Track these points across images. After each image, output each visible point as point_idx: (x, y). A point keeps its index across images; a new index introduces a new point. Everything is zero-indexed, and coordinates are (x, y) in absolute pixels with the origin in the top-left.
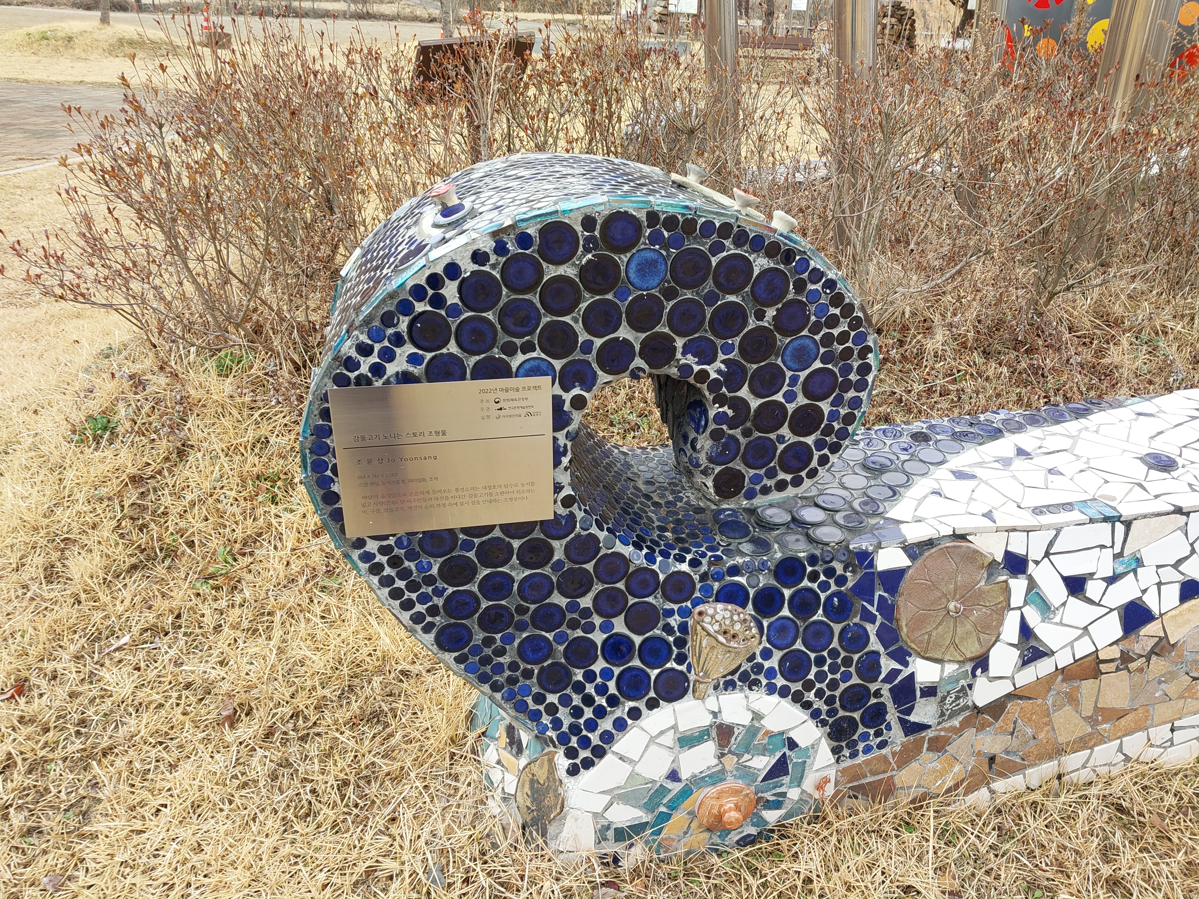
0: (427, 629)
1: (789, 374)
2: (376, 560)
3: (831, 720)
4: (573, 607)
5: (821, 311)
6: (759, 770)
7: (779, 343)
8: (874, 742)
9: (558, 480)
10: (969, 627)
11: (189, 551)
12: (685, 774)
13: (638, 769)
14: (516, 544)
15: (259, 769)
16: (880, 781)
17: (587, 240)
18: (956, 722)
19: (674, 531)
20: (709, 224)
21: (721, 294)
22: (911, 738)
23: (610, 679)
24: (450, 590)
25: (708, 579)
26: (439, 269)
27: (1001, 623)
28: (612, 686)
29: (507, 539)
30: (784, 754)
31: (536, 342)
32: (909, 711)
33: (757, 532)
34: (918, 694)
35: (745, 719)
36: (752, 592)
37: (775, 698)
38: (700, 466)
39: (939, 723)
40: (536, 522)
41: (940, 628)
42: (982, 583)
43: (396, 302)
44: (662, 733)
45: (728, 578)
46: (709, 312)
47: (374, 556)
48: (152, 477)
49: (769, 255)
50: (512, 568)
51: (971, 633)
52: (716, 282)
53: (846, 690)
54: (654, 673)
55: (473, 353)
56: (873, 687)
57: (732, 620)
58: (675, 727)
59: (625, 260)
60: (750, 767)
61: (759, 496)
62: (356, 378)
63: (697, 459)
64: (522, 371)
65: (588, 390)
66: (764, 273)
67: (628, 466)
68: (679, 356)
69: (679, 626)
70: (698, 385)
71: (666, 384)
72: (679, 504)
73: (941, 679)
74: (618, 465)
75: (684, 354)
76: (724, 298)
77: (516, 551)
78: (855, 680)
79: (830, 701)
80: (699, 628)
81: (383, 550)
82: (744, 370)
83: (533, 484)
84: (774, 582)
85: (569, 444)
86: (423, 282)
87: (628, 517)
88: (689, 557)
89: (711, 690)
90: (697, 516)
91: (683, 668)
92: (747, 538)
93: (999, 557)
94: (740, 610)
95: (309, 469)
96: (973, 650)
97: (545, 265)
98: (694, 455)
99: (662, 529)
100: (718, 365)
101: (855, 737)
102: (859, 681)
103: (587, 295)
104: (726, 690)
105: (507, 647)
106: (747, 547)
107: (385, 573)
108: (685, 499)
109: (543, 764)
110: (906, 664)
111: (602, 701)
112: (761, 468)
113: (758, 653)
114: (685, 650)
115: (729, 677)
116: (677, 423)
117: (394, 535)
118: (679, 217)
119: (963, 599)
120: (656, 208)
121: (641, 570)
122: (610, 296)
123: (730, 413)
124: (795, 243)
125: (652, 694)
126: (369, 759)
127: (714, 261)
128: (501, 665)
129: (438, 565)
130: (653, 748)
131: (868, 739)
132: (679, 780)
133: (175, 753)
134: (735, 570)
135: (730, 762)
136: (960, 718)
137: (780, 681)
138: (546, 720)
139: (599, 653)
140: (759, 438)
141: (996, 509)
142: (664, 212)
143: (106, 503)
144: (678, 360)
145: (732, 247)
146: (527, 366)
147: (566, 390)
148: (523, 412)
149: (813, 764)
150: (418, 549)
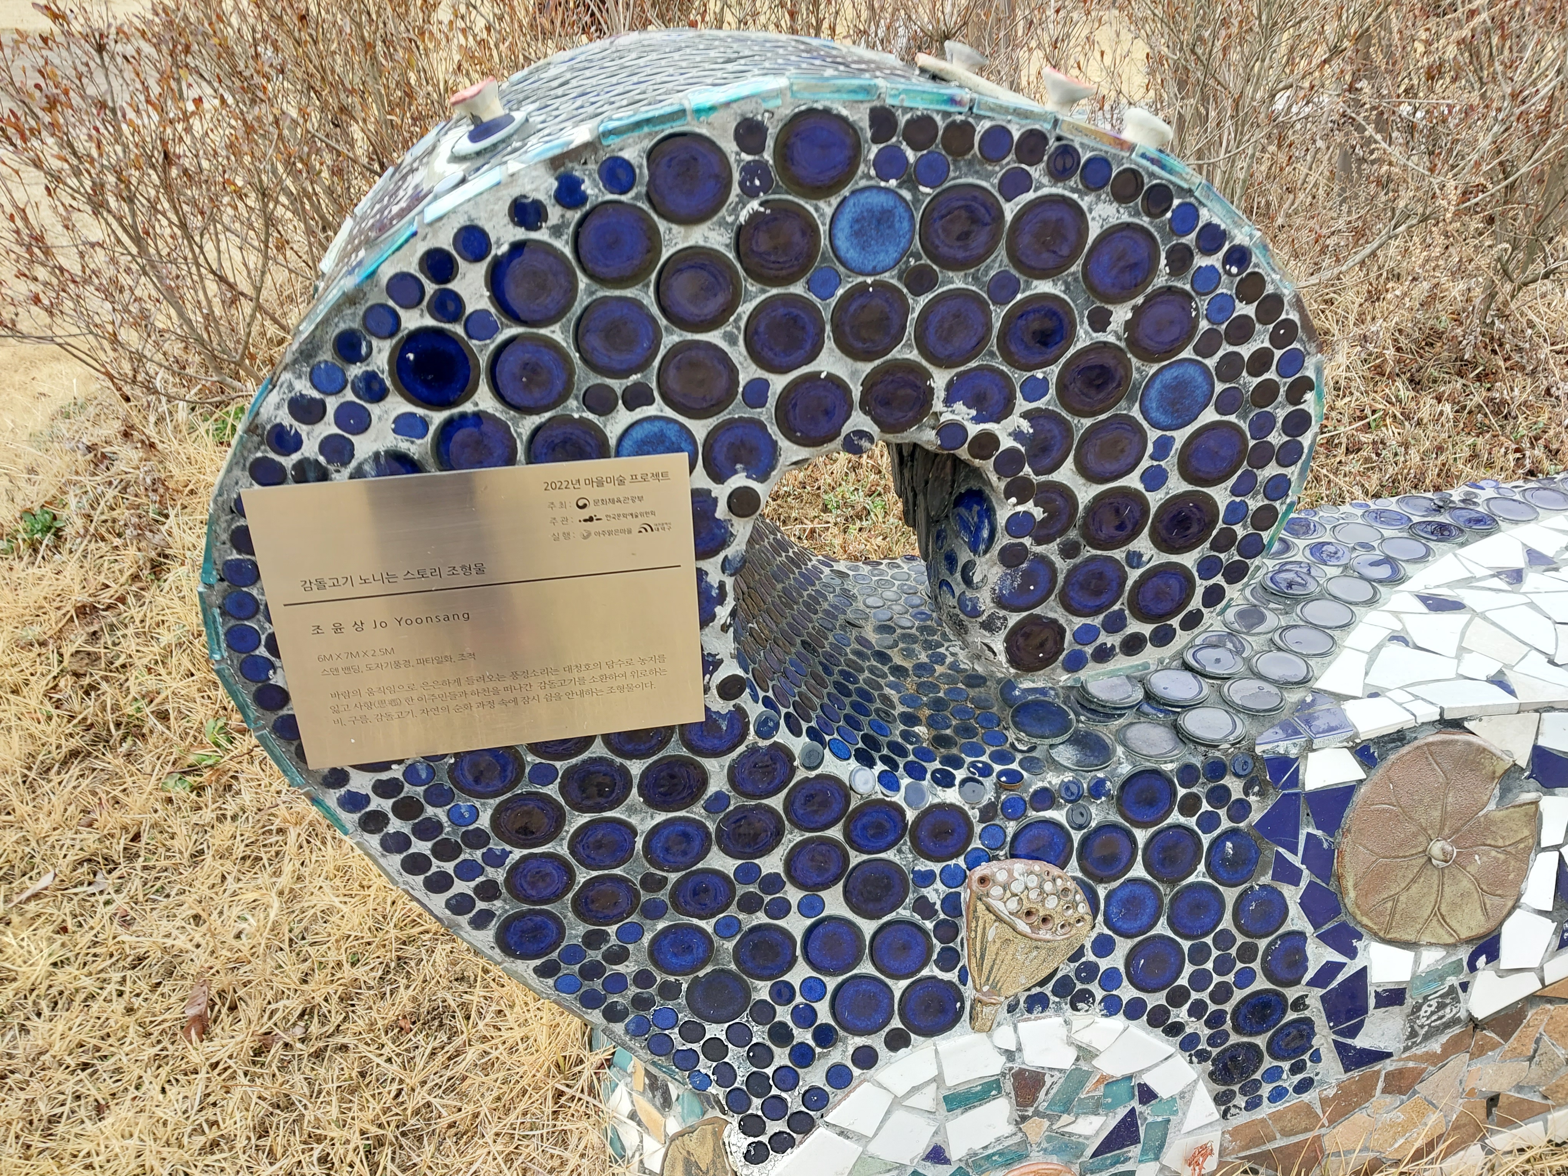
0: (481, 921)
1: (1153, 435)
2: (372, 807)
3: (1215, 1051)
4: (748, 873)
5: (1221, 310)
6: (1087, 1138)
7: (1135, 375)
8: (1289, 1081)
9: (710, 649)
10: (1466, 884)
11: (160, 727)
12: (956, 1152)
13: (873, 1148)
14: (636, 768)
15: (238, 1118)
16: (1299, 1146)
17: (749, 170)
18: (1436, 1046)
19: (931, 723)
20: (999, 134)
21: (1022, 279)
22: (1356, 1074)
23: (820, 998)
24: (517, 854)
25: (995, 815)
26: (445, 240)
27: (1523, 874)
28: (824, 1013)
29: (618, 760)
30: (1133, 1110)
31: (654, 385)
32: (1353, 1032)
33: (1081, 723)
34: (1372, 1001)
35: (1066, 1059)
36: (1077, 836)
37: (1119, 1021)
38: (980, 614)
39: (1407, 1049)
40: (671, 729)
41: (1414, 889)
42: (1492, 806)
43: (361, 310)
44: (915, 1090)
45: (1032, 814)
46: (998, 315)
47: (367, 800)
48: (108, 607)
49: (1121, 197)
50: (632, 810)
51: (1469, 894)
52: (1014, 257)
53: (1243, 1001)
54: (899, 987)
55: (525, 410)
56: (1292, 994)
57: (1042, 891)
58: (939, 1080)
59: (829, 211)
60: (1071, 1134)
61: (1091, 664)
62: (295, 467)
63: (975, 601)
64: (627, 443)
65: (763, 478)
66: (1109, 234)
67: (848, 596)
68: (938, 405)
69: (943, 902)
70: (977, 462)
71: (912, 455)
72: (939, 669)
73: (1414, 977)
74: (831, 597)
75: (949, 401)
76: (1028, 286)
77: (636, 782)
78: (1261, 983)
79: (1215, 1020)
80: (981, 907)
81: (384, 789)
82: (1067, 429)
83: (662, 658)
84: (1115, 818)
85: (729, 582)
86: (413, 268)
87: (847, 700)
88: (960, 775)
89: (1003, 1013)
90: (972, 692)
91: (952, 976)
92: (1066, 737)
93: (1523, 760)
94: (1056, 871)
95: (224, 645)
96: (1473, 924)
97: (662, 225)
98: (969, 594)
99: (910, 719)
100: (1017, 421)
101: (1257, 1076)
102: (1268, 985)
103: (751, 286)
104: (1030, 1010)
105: (630, 947)
106: (1065, 754)
107: (391, 829)
108: (949, 660)
109: (704, 1137)
110: (1352, 953)
111: (804, 1036)
112: (1095, 612)
113: (1088, 946)
114: (955, 945)
115: (1035, 991)
116: (934, 531)
117: (400, 762)
118: (938, 118)
119: (1457, 836)
120: (889, 101)
121: (872, 806)
122: (798, 289)
123: (1038, 513)
124: (1171, 172)
125: (896, 1023)
126: (421, 1096)
127: (1010, 210)
128: (621, 977)
129: (489, 812)
130: (899, 1115)
131: (1280, 1078)
132: (947, 1161)
133: (109, 1086)
134: (1045, 798)
135: (1037, 1129)
136: (1444, 1038)
137: (1127, 992)
138: (705, 1066)
139: (798, 952)
140: (1094, 558)
141: (1511, 667)
142: (906, 110)
143: (36, 649)
144: (937, 415)
145: (1045, 180)
146: (638, 434)
147: (719, 477)
148: (636, 524)
149: (1181, 1123)
150: (448, 784)
